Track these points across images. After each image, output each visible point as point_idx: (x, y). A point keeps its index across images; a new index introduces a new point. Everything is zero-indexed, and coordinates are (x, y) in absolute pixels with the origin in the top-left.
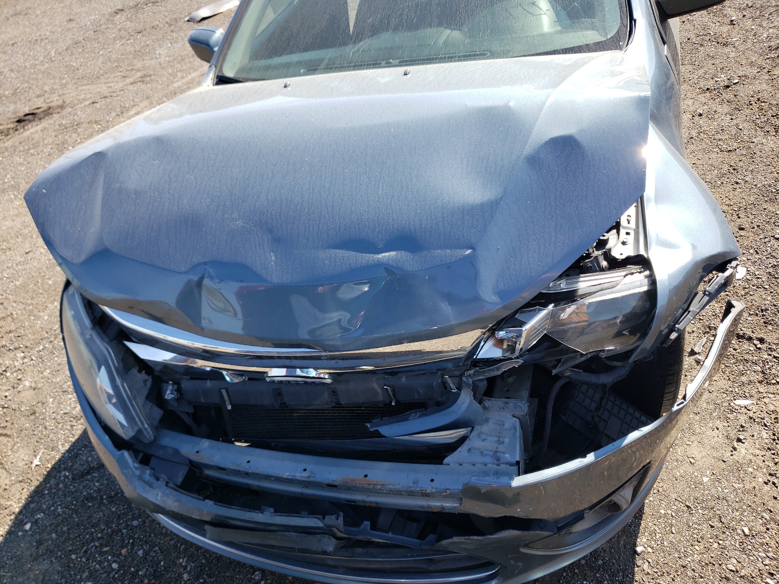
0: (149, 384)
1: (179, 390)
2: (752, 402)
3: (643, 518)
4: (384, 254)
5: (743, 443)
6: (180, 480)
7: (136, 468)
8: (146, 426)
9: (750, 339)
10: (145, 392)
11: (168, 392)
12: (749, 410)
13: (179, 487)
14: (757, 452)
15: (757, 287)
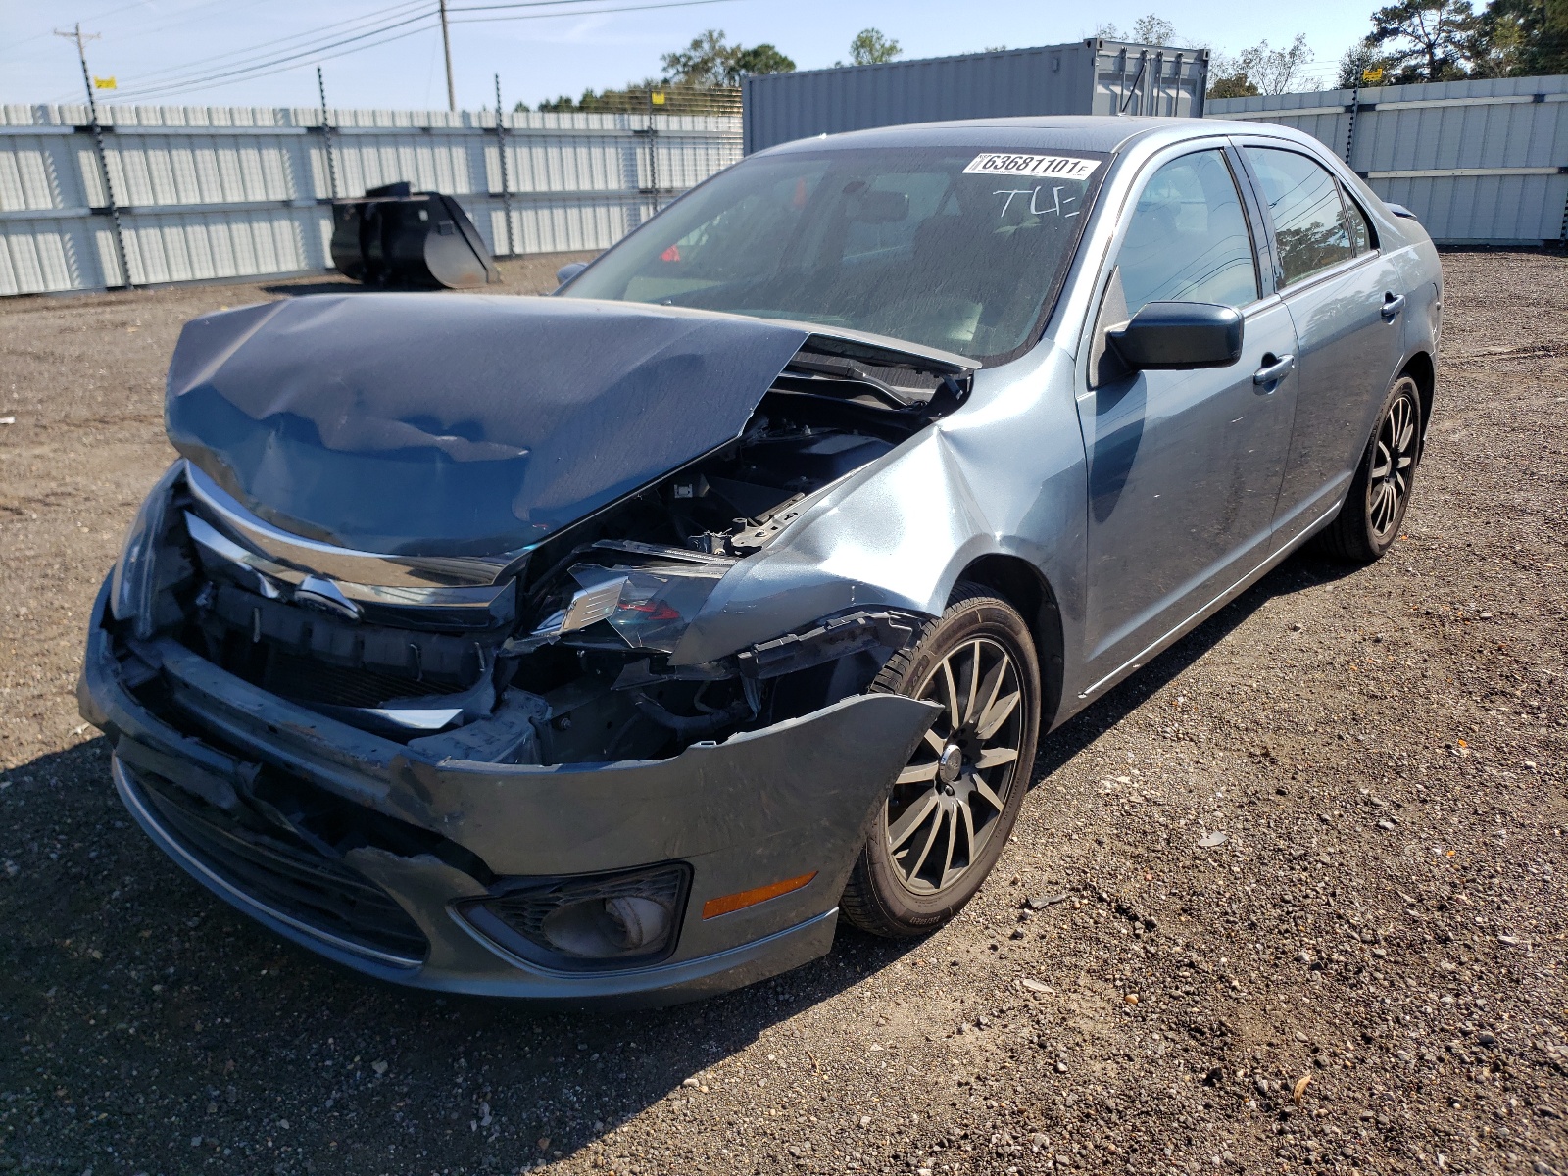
0: (186, 574)
1: (215, 598)
2: (1051, 990)
3: (736, 1055)
4: (445, 438)
5: (981, 1029)
6: (136, 682)
7: (105, 657)
8: (148, 615)
9: (1134, 918)
10: (174, 580)
11: (203, 595)
12: (1035, 998)
13: (129, 688)
14: (992, 1047)
15: (1220, 866)
